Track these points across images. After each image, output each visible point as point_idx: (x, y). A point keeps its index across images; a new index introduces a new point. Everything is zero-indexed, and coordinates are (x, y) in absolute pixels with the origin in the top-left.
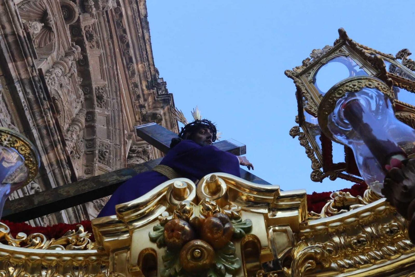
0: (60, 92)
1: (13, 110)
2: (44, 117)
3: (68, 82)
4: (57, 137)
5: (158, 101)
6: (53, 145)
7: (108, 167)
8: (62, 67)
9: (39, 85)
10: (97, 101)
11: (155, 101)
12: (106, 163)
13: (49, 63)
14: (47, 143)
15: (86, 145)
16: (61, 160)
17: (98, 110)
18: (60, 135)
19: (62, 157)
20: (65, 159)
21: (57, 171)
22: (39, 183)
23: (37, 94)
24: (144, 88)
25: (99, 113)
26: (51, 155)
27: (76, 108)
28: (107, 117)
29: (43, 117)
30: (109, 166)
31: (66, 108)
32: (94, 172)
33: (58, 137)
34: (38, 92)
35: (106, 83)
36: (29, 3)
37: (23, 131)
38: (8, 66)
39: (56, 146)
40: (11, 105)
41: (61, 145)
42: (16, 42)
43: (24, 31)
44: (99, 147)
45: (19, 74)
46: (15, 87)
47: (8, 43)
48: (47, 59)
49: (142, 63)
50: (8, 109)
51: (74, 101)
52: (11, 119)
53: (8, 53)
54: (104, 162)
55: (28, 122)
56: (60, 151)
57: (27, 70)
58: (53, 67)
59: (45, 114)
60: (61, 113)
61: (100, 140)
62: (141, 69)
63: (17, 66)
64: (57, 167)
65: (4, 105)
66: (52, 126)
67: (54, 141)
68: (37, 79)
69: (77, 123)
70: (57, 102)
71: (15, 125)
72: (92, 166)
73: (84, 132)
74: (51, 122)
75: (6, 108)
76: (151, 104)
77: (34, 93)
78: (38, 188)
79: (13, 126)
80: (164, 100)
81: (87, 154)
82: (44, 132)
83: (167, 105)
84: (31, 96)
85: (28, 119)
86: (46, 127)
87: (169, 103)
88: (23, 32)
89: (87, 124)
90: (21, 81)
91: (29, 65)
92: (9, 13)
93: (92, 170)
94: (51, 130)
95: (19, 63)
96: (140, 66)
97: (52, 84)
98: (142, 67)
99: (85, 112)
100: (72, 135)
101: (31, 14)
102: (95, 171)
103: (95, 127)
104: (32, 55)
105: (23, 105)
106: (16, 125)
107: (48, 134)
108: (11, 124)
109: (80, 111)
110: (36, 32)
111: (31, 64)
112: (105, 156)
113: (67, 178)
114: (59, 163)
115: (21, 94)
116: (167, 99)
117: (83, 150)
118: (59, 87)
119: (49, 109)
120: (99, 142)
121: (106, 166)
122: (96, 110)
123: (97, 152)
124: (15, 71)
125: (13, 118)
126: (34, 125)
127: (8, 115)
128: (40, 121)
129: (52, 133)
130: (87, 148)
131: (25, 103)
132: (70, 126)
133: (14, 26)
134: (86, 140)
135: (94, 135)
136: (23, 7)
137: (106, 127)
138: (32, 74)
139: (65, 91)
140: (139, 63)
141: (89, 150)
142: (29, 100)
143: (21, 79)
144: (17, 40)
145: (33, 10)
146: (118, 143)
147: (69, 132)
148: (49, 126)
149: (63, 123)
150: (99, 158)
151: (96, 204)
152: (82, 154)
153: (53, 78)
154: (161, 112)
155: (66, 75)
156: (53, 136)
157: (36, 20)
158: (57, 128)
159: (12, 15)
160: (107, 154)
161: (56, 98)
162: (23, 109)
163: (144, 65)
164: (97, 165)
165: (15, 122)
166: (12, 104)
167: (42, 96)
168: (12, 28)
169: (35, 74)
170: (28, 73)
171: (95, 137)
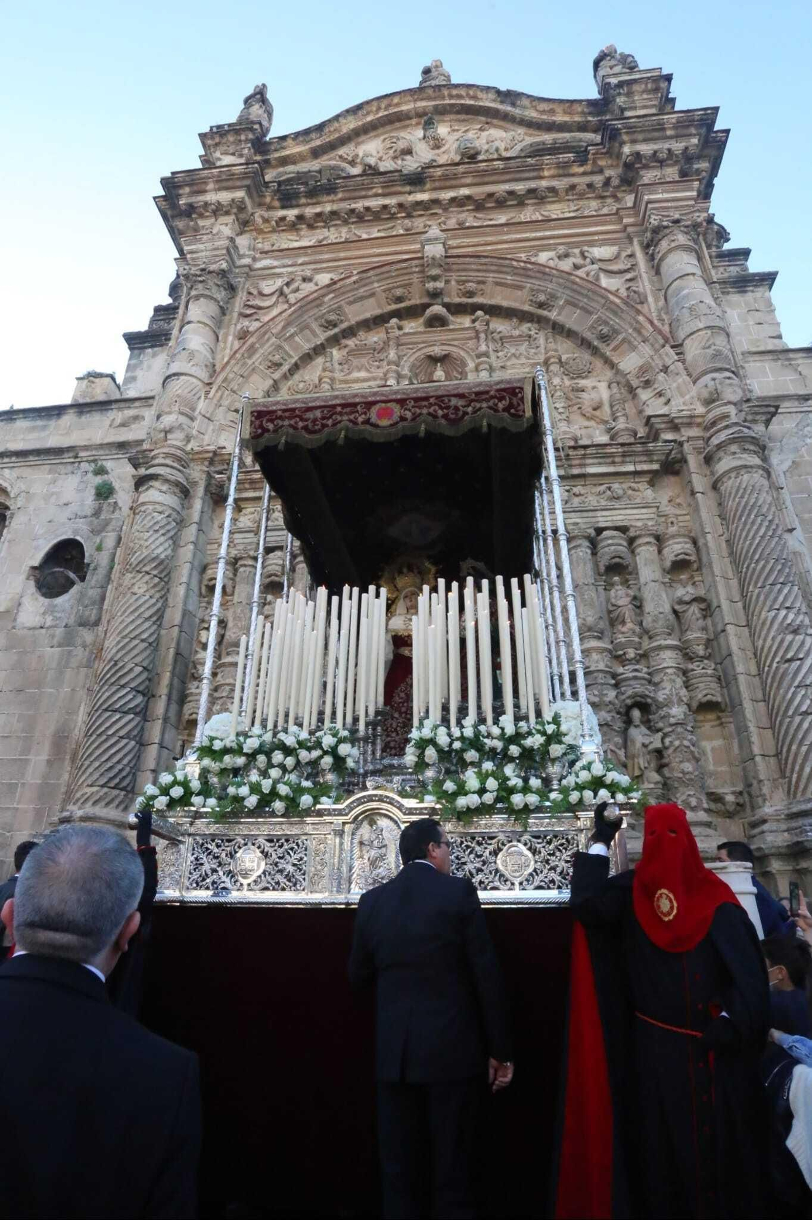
5: (609, 148)
10: (544, 309)
11: (609, 154)
12: (614, 336)
17: (553, 315)
24: (581, 170)
25: (559, 314)
28: (568, 302)
30: (619, 334)
35: (529, 285)
44: (593, 335)
49: (543, 169)
61: (586, 330)
62: (552, 172)
76: (609, 162)
80: (610, 139)
83: (620, 134)
87: (618, 129)
89: (565, 334)
96: (546, 173)
98: (549, 169)
99: (551, 333)
116: (611, 133)
122: (553, 318)
137: (578, 311)
140: (542, 174)
146: (603, 301)
154: (627, 150)
163: (547, 164)
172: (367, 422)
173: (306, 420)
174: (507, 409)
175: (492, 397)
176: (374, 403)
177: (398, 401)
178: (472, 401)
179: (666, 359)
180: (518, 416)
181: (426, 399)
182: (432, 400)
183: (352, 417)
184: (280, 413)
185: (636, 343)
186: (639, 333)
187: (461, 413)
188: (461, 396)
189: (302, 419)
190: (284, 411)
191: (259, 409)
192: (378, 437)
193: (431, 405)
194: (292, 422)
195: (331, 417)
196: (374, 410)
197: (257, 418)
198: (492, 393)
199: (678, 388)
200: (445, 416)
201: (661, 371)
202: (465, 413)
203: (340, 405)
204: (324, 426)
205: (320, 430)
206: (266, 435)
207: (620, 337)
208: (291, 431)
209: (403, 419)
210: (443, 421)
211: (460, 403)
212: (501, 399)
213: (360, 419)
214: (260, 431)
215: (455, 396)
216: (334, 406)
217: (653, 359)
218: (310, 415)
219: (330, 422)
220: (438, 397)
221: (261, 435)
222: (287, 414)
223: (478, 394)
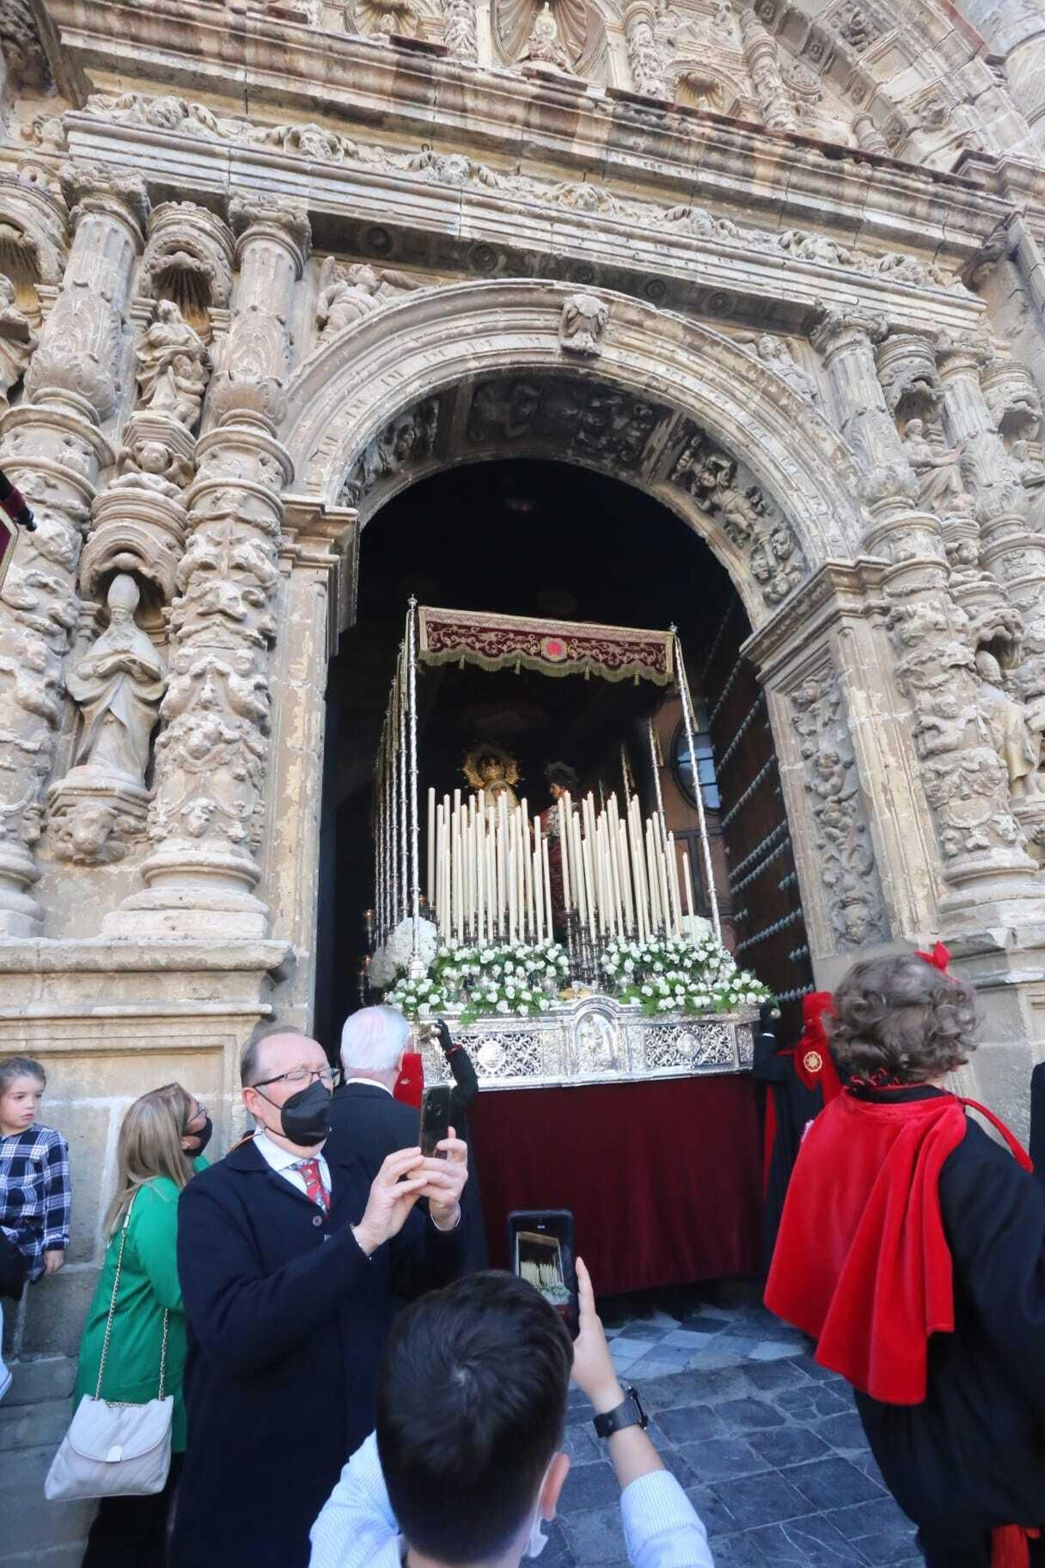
0: (680, 56)
1: (648, 193)
2: (690, 141)
3: (673, 19)
4: (738, 137)
6: (748, 154)
7: (887, 35)
8: (638, 18)
9: (632, 113)
12: (877, 33)
13: (618, 45)
14: (736, 164)
15: (811, 59)
16: (782, 157)
18: (739, 128)
19: (779, 150)
20: (787, 147)
21: (795, 179)
22: (790, 226)
23: (645, 128)
26: (761, 170)
27: (730, 33)
29: (689, 143)
30: (887, 30)
31: (715, 61)
32: (869, 81)
33: (738, 134)
34: (644, 123)
36: (501, 12)
37: (689, 198)
38: (574, 155)
39: (752, 150)
40: (640, 191)
41: (759, 137)
42: (544, 110)
43: (531, 81)
44: (835, 27)
45: (597, 141)
46: (614, 164)
47: (542, 128)
48: (609, 44)
50: (642, 202)
51: (716, 29)
52: (659, 205)
53: (555, 138)
54: (871, 38)
55: (681, 179)
56: (767, 147)
57: (597, 120)
58: (629, 41)
59: (687, 134)
60: (717, 81)
61: (825, 15)
63: (583, 137)
64: (788, 174)
65: (631, 203)
66: (714, 134)
67: (743, 147)
68: (620, 110)
69: (756, 55)
70: (692, 76)
71: (672, 207)
72: (858, 76)
73: (785, 47)
74: (707, 131)
75: (638, 204)
77: (641, 132)
78: (795, 235)
79: (671, 212)
81: (828, 71)
82: (715, 157)
84: (643, 142)
85: (676, 175)
86: (710, 148)
88: (533, 84)
89: (776, 26)
90: (611, 145)
91: (590, 110)
92: (494, 92)
93: (863, 82)
94: (720, 141)
95: (580, 129)
97: (653, 70)
99: (752, 12)
100: (767, 87)
101: (521, 20)
102: (868, 77)
103: (794, 9)
104: (577, 91)
105: (649, 168)
106: (672, 203)
107: (723, 152)
108: (665, 212)
109: (743, 26)
110: (553, 36)
111: (591, 104)
112: (860, 27)
113: (819, 166)
114: (786, 164)
115: (631, 161)
117: (814, 76)
118: (672, 49)
119: (683, 120)
120: (825, 22)
121: (881, 39)
123: (840, 42)
124: (590, 146)
125: (660, 200)
126: (693, 170)
127: (650, 207)
128: (693, 154)
129: (725, 143)
130: (817, 61)
131: (649, 162)
132: (751, 77)
133: (516, 97)
134: (804, 52)
135: (806, 24)
136: (502, 34)
138: (607, 115)
139: (684, 38)
141: (823, 60)
142: (649, 152)
143: (607, 143)
144: (542, 107)
145: (514, 12)
147: (761, 88)
148: (710, 139)
149: (736, 90)
150: (855, 44)
151: (925, 124)
152: (819, 86)
153: (646, 56)
155: (658, 15)
156: (732, 144)
157: (534, 19)
158: (724, 124)
159: (497, 88)
160: (861, 17)
161: (685, 72)
162: (655, 173)
164: (861, 63)
165: (668, 202)
166: (638, 187)
167: (654, 119)
168: (518, 102)
169: (610, 109)
170: (603, 121)
171: (810, 24)
172: (538, 654)
173: (483, 642)
174: (653, 664)
175: (643, 650)
176: (543, 636)
177: (565, 638)
178: (626, 650)
179: (975, 82)
180: (661, 671)
181: (588, 640)
182: (593, 643)
183: (524, 646)
184: (455, 628)
185: (918, 48)
186: (924, 31)
187: (618, 661)
188: (618, 644)
189: (479, 640)
190: (460, 627)
191: (434, 620)
192: (551, 672)
193: (593, 648)
194: (469, 641)
195: (504, 643)
196: (545, 642)
197: (435, 629)
198: (642, 646)
199: (997, 132)
200: (605, 661)
201: (965, 100)
202: (622, 662)
203: (513, 631)
204: (500, 651)
205: (496, 656)
206: (445, 650)
207: (889, 36)
208: (468, 649)
209: (570, 657)
210: (603, 665)
211: (618, 650)
212: (650, 653)
213: (533, 650)
214: (439, 645)
215: (612, 642)
216: (506, 631)
217: (949, 79)
218: (484, 636)
219: (505, 648)
220: (598, 641)
221: (440, 649)
222: (463, 631)
223: (631, 644)
